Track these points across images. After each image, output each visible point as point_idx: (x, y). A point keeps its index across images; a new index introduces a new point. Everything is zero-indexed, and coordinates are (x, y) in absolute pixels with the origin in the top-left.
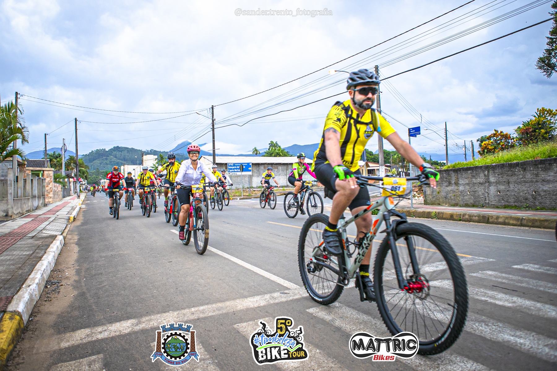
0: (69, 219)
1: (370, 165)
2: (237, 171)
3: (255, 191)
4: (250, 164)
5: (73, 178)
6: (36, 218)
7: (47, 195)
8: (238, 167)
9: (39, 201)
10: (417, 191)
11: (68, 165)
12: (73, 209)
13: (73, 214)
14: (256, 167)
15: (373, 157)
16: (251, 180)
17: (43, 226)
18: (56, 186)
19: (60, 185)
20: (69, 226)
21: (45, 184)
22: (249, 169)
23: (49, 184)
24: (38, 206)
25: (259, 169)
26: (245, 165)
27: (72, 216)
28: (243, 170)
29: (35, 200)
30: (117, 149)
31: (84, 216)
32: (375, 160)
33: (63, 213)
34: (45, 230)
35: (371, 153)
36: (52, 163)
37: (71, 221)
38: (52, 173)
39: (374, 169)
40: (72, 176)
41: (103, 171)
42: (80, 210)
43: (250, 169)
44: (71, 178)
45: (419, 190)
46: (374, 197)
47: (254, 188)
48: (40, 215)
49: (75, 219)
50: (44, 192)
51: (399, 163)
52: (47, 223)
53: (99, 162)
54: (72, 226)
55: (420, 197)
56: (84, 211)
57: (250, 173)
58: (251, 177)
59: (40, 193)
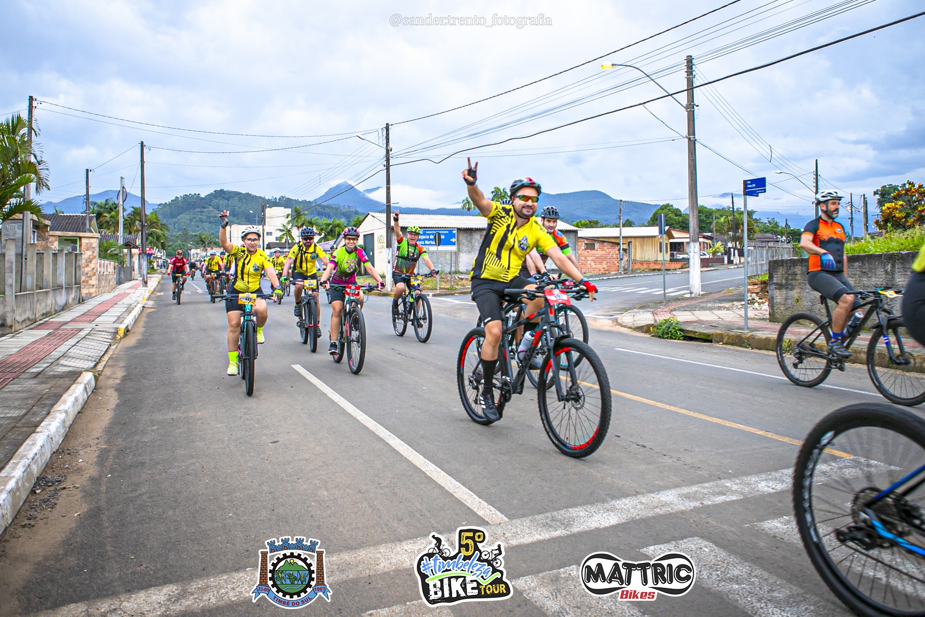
0: (117, 333)
1: (675, 234)
2: (430, 245)
3: (462, 279)
4: (454, 232)
5: (137, 247)
6: (57, 329)
7: (87, 282)
8: (432, 237)
9: (68, 294)
10: (757, 293)
11: (128, 226)
12: (129, 310)
13: (125, 321)
14: (465, 235)
15: (680, 220)
16: (457, 258)
17: (63, 348)
18: (104, 265)
19: (112, 263)
20: (113, 347)
21: (83, 262)
22: (451, 240)
23: (91, 262)
24: (66, 304)
25: (472, 238)
26: (443, 234)
27: (122, 327)
28: (440, 242)
29: (61, 293)
30: (220, 194)
31: (146, 326)
32: (684, 225)
33: (107, 320)
34: (66, 359)
35: (677, 213)
36: (101, 219)
37: (118, 337)
38: (95, 243)
39: (683, 243)
40: (137, 244)
41: (194, 234)
42: (142, 311)
43: (453, 240)
44: (134, 248)
45: (762, 290)
46: (679, 300)
47: (462, 273)
48: (66, 323)
49: (128, 331)
50: (80, 277)
51: (728, 231)
52: (72, 341)
53: (188, 217)
54: (119, 347)
55: (763, 303)
56: (149, 315)
57: (453, 248)
58: (457, 254)
59: (72, 280)
